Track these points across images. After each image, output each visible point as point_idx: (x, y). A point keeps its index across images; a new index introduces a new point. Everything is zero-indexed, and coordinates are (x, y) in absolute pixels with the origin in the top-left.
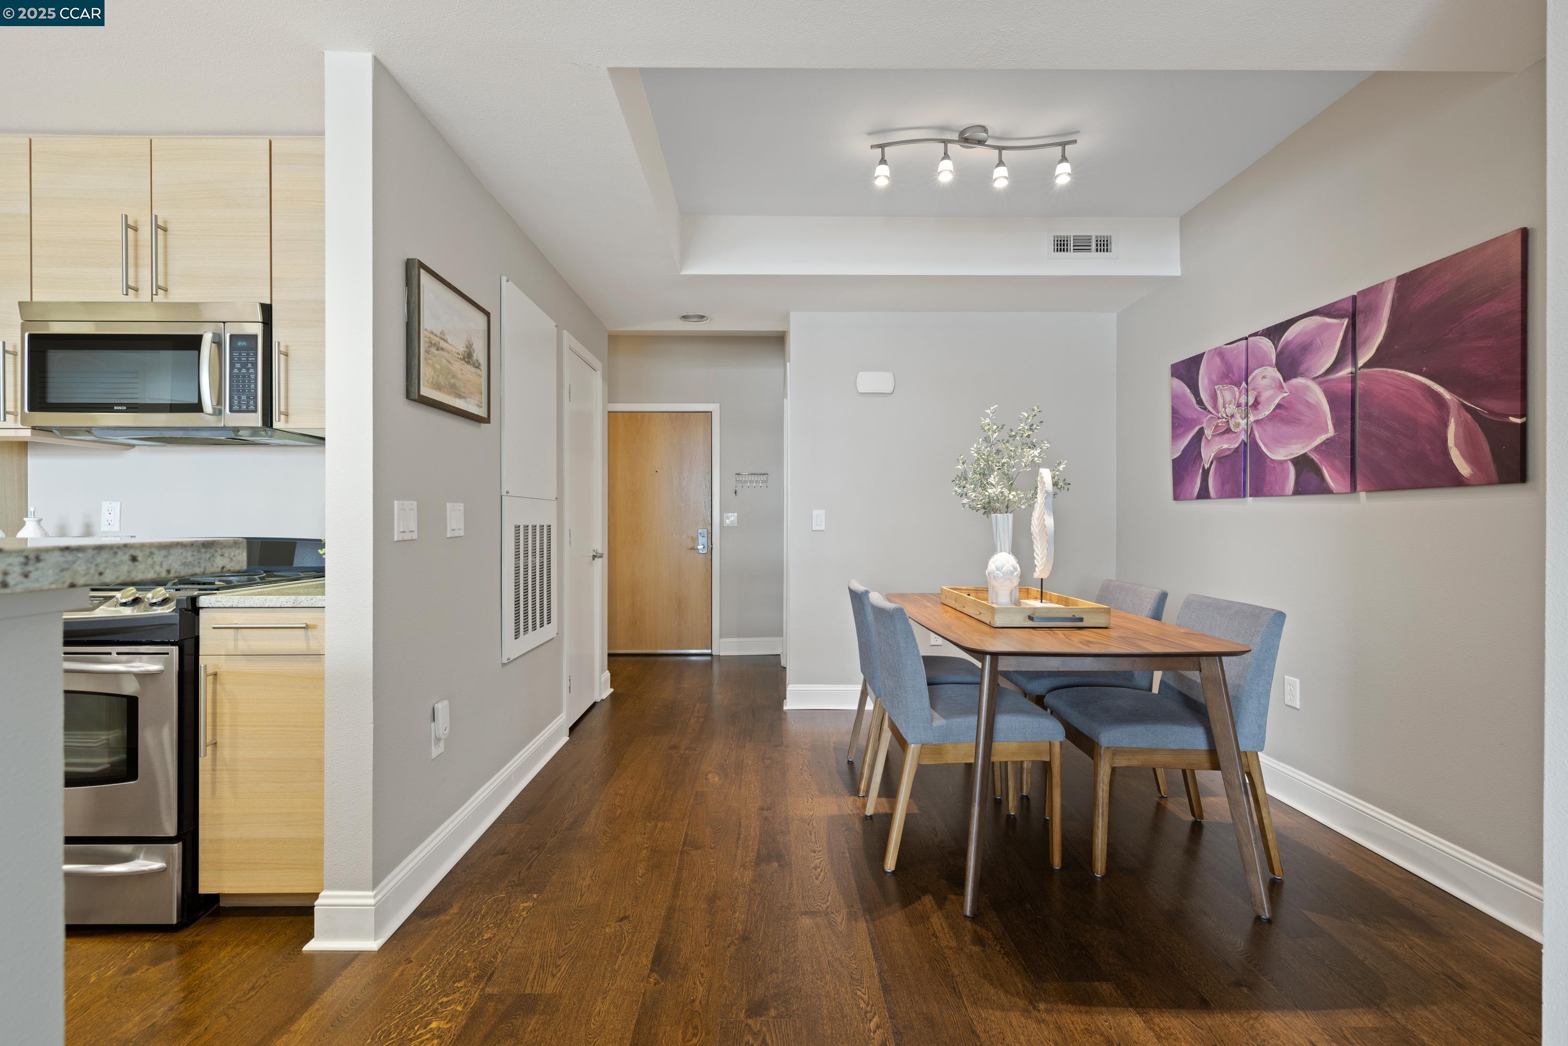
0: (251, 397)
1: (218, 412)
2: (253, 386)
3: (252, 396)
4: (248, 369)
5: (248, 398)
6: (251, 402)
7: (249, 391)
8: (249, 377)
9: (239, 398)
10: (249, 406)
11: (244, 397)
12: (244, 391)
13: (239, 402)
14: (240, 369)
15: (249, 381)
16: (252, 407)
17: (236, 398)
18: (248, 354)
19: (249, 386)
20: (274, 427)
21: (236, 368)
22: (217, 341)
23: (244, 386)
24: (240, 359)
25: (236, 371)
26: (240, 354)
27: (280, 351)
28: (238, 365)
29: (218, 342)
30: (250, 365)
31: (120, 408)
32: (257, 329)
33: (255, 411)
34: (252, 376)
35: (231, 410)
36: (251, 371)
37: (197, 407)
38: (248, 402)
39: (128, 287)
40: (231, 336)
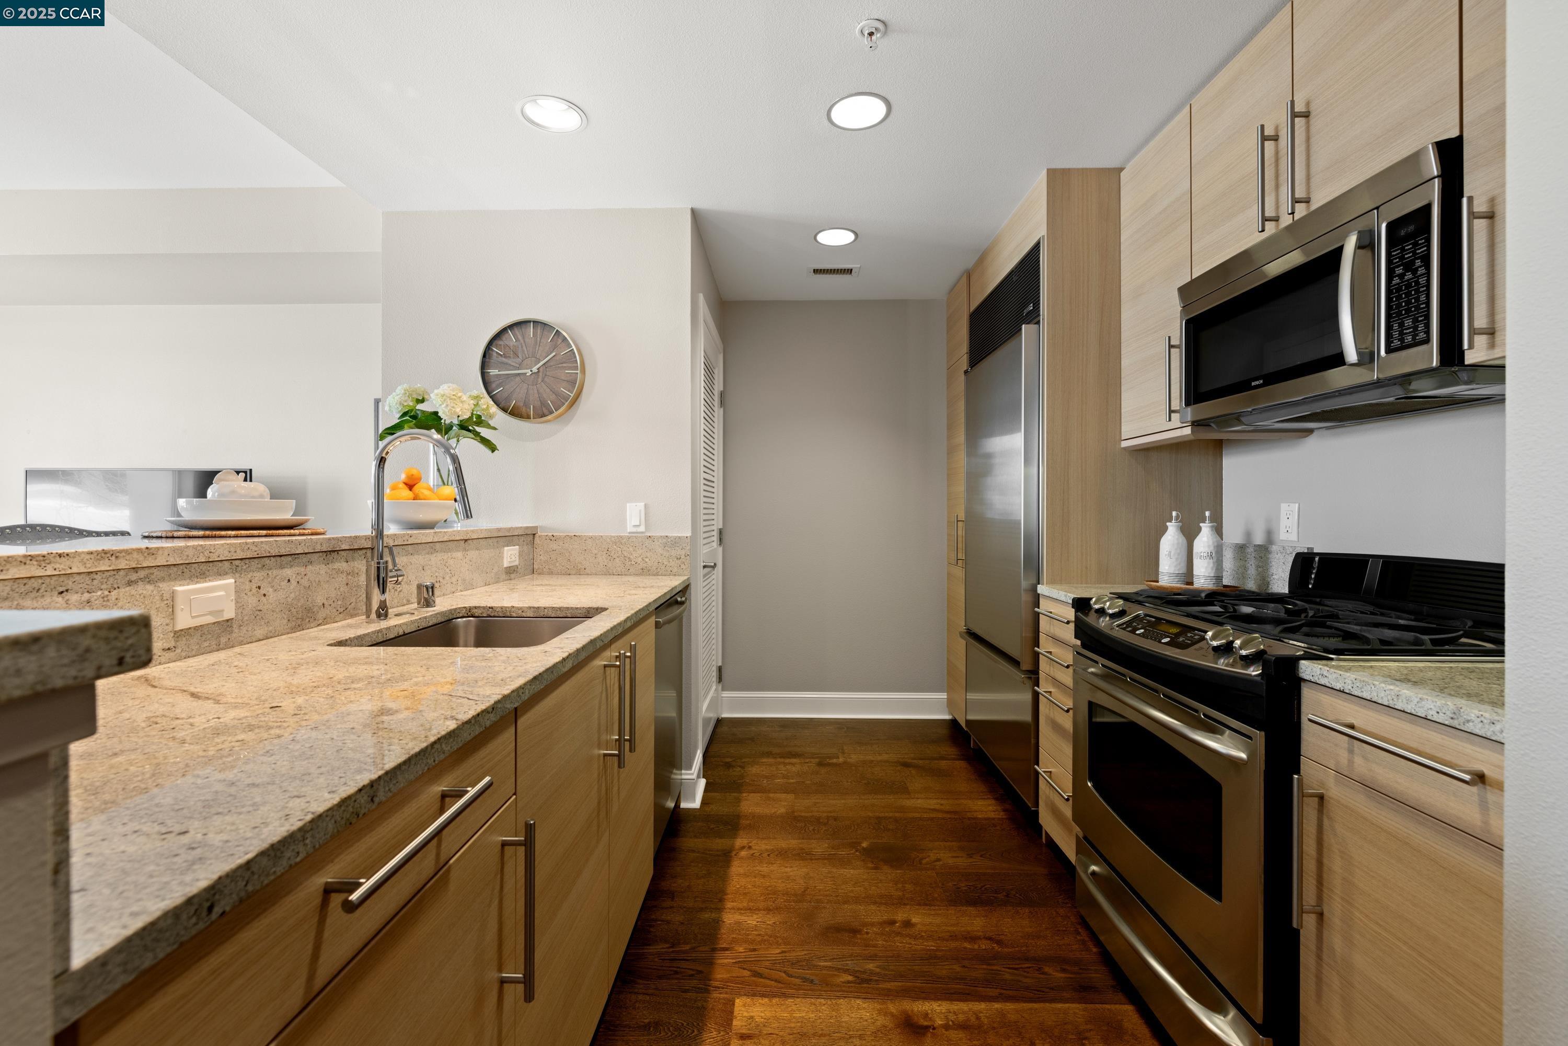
0: (1420, 319)
1: (1367, 358)
2: (1423, 298)
3: (1421, 316)
4: (1414, 271)
5: (1416, 321)
6: (1421, 327)
7: (1417, 308)
8: (1417, 283)
9: (1401, 325)
10: (1417, 335)
11: (1408, 322)
12: (1408, 311)
13: (1401, 333)
14: (1401, 276)
15: (1417, 291)
16: (1422, 335)
17: (1396, 326)
18: (1415, 244)
19: (1417, 299)
20: (1467, 363)
21: (1395, 277)
22: (1367, 242)
23: (1408, 303)
24: (1402, 258)
25: (1396, 281)
26: (1403, 249)
27: (1474, 213)
28: (1399, 271)
29: (1367, 244)
30: (1418, 263)
31: (1257, 383)
32: (1432, 192)
33: (1427, 341)
34: (1422, 281)
35: (1389, 350)
36: (1421, 271)
37: (1338, 359)
38: (1415, 328)
39: (1265, 219)
40: (1389, 226)
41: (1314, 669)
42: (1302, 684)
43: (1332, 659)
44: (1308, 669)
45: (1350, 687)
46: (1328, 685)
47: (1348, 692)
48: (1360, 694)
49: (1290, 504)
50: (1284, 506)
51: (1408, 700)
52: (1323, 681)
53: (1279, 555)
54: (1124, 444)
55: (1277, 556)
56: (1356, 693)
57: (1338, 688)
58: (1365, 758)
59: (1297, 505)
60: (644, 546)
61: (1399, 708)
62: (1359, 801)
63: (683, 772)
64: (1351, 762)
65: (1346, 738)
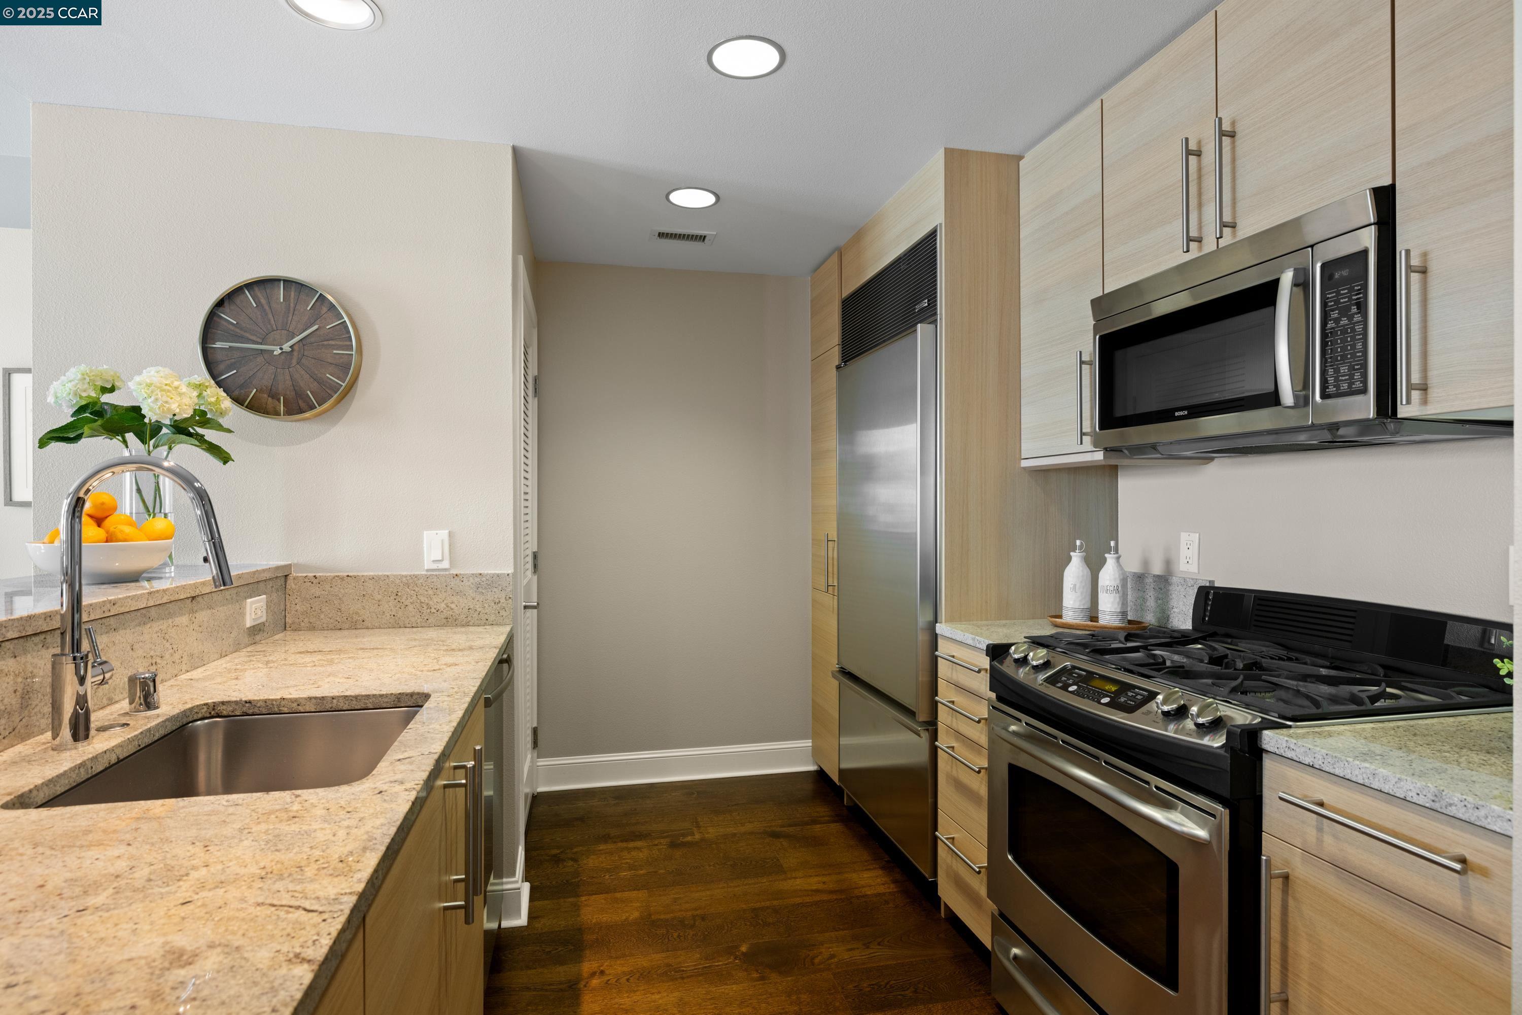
0: (1356, 367)
1: (1302, 400)
2: (1359, 346)
3: (1357, 365)
4: (1350, 318)
5: (1352, 368)
6: (1357, 376)
7: (1354, 355)
8: (1353, 330)
9: (1337, 371)
10: (1354, 384)
11: (1344, 369)
12: (1344, 357)
13: (1337, 380)
14: (1337, 321)
15: (1353, 339)
16: (1358, 385)
17: (1331, 371)
18: (1351, 290)
19: (1353, 347)
20: (1399, 416)
21: (1330, 320)
22: (1301, 281)
23: (1344, 349)
24: (1337, 302)
25: (1331, 324)
26: (1338, 293)
27: (1411, 266)
28: (1335, 315)
29: (1302, 283)
30: (1354, 309)
31: (1181, 413)
32: (1368, 239)
33: (1364, 391)
34: (1359, 328)
35: (1324, 396)
36: (1357, 318)
37: (1273, 399)
38: (1351, 376)
39: (1190, 239)
40: (1323, 266)
41: (1279, 741)
42: (1264, 755)
43: (1290, 727)
44: (1270, 739)
45: (1320, 762)
46: (1295, 758)
47: (1318, 767)
48: (1332, 771)
49: (1191, 534)
50: (1184, 536)
51: (1386, 780)
52: (1289, 754)
53: (1180, 587)
54: (1024, 464)
55: (1178, 589)
56: (1327, 769)
57: (1307, 763)
58: (1336, 837)
59: (1198, 535)
60: (449, 588)
61: (1376, 788)
62: (1330, 883)
63: (505, 880)
64: (1320, 841)
65: (1315, 816)
